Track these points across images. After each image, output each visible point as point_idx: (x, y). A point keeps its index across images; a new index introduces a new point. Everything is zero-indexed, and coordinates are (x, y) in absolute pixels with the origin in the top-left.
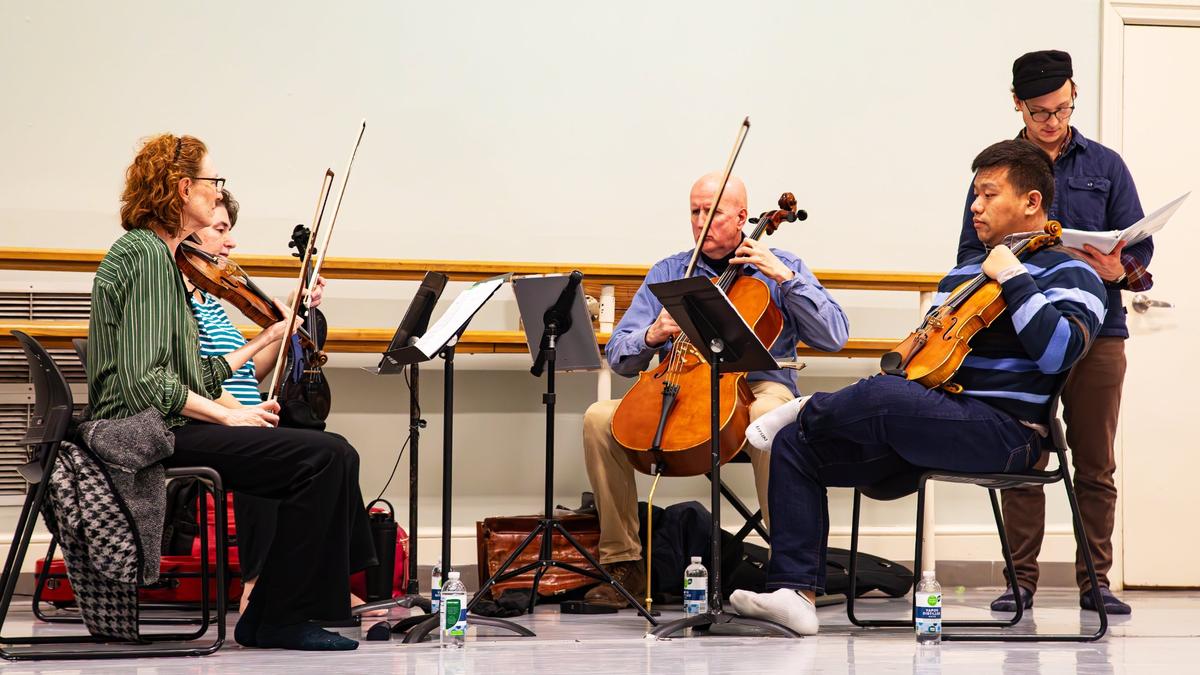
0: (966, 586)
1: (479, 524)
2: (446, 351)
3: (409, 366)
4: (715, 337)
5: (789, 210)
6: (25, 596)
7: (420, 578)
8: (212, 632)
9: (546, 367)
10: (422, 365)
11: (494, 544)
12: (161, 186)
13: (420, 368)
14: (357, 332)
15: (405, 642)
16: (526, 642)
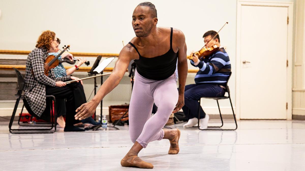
1: (109, 107)
2: (102, 73)
3: (94, 75)
6: (16, 121)
7: (96, 118)
8: (54, 129)
9: (132, 75)
11: (112, 111)
15: (93, 130)
16: (118, 131)
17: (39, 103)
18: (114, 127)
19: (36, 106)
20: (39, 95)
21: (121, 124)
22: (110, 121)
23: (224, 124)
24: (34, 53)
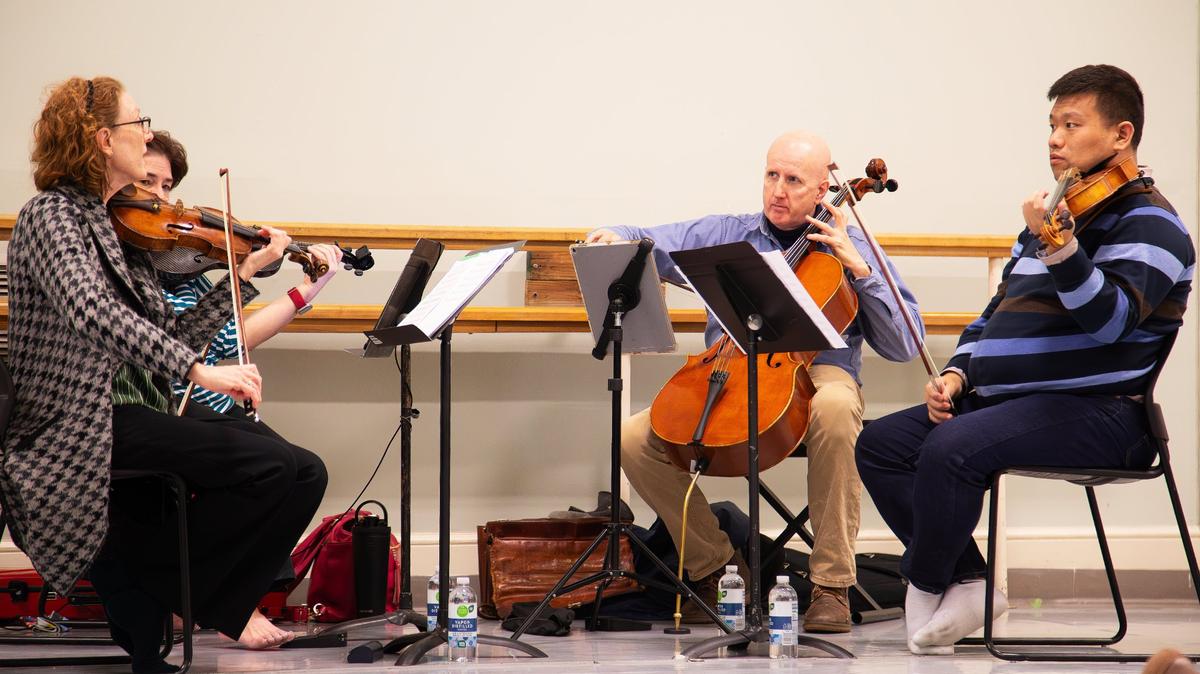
0: (1043, 598)
1: (480, 529)
2: (444, 333)
3: (399, 348)
4: (753, 313)
5: (877, 178)
7: (413, 591)
9: (611, 348)
10: (414, 347)
11: (497, 553)
12: (74, 143)
13: (412, 350)
14: (338, 308)
15: (398, 664)
16: (537, 664)
17: (66, 517)
18: (514, 643)
19: (47, 534)
20: (68, 473)
21: (551, 626)
22: (488, 612)
23: (1130, 626)
24: (30, 221)
